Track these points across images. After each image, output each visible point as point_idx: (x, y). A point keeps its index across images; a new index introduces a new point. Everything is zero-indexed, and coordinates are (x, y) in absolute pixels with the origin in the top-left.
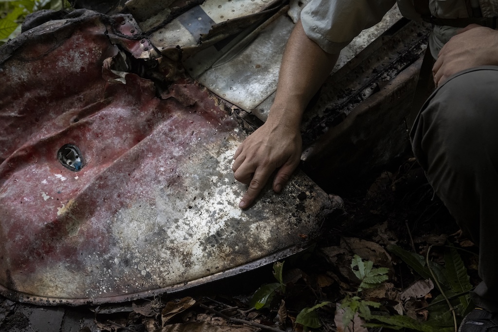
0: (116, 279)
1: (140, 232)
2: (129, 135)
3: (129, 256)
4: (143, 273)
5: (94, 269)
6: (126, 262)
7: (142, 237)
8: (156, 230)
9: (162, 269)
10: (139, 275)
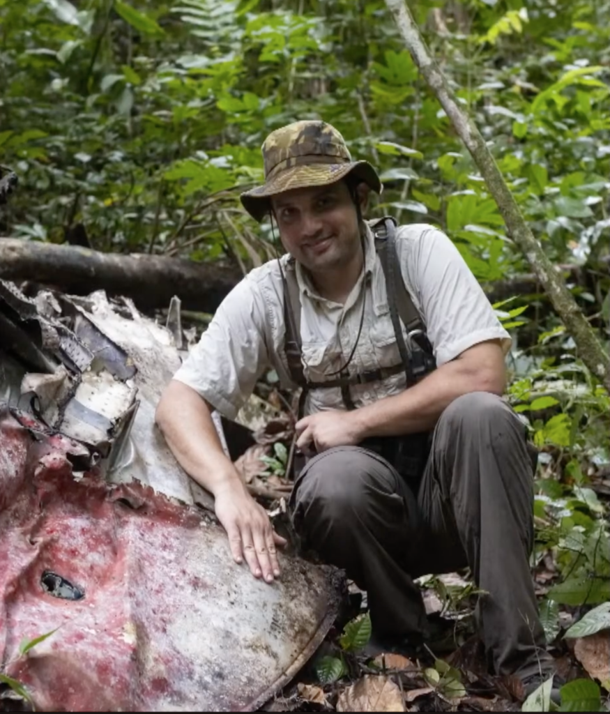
0: (221, 696)
1: (207, 642)
2: (105, 548)
3: (217, 669)
4: (244, 680)
5: (196, 694)
6: (220, 675)
7: (215, 646)
8: (223, 634)
9: (257, 669)
10: (242, 684)
